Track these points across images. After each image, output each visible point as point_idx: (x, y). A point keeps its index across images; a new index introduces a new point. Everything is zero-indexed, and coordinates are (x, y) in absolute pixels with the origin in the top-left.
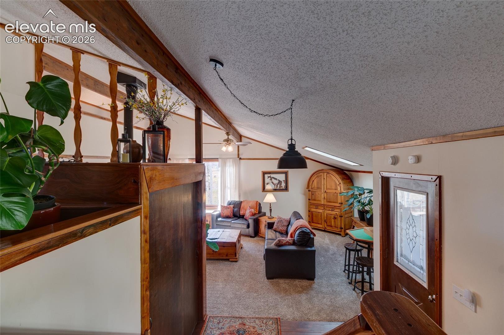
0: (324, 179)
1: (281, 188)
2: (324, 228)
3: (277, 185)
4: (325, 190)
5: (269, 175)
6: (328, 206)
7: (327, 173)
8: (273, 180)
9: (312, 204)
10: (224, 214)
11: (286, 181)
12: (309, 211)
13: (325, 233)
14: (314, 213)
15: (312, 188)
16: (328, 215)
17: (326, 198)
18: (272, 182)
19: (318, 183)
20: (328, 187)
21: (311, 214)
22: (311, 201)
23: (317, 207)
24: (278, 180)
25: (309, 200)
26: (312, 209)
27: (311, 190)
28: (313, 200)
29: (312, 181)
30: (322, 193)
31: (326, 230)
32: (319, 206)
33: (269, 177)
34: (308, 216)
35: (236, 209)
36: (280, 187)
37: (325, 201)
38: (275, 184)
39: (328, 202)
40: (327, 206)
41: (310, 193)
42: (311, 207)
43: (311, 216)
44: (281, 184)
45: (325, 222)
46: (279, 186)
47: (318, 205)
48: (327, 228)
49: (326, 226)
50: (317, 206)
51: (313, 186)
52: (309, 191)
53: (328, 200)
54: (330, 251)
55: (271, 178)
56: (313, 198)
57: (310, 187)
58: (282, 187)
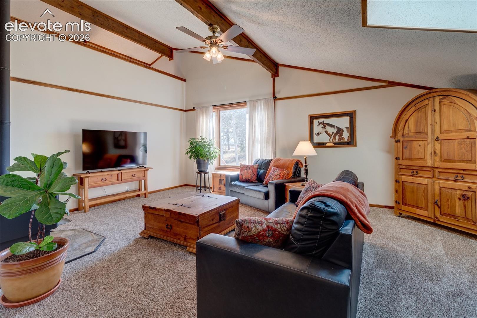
0: (435, 111)
1: (342, 141)
2: (433, 217)
3: (335, 137)
4: (437, 134)
5: (321, 120)
6: (444, 171)
7: (441, 97)
8: (328, 128)
9: (404, 167)
10: (243, 177)
11: (352, 129)
12: (397, 181)
13: (435, 229)
14: (408, 184)
15: (403, 135)
16: (445, 190)
17: (438, 152)
18: (326, 132)
19: (417, 123)
20: (445, 127)
21: (401, 188)
22: (401, 162)
23: (415, 173)
24: (337, 127)
25: (396, 158)
26: (403, 177)
27: (401, 139)
28: (406, 159)
29: (404, 122)
30: (428, 144)
31: (437, 222)
32: (419, 171)
33: (320, 124)
34: (394, 191)
35: (262, 171)
36: (340, 139)
37: (437, 158)
38: (331, 133)
39: (444, 162)
40: (441, 170)
41: (400, 145)
42: (400, 173)
43: (400, 190)
44: (342, 134)
45: (436, 206)
46: (337, 137)
47: (420, 168)
48: (441, 220)
49: (438, 214)
50: (415, 171)
51: (406, 131)
52: (397, 141)
53: (445, 157)
54: (445, 280)
55: (324, 125)
56: (406, 154)
57: (400, 134)
58: (343, 139)
